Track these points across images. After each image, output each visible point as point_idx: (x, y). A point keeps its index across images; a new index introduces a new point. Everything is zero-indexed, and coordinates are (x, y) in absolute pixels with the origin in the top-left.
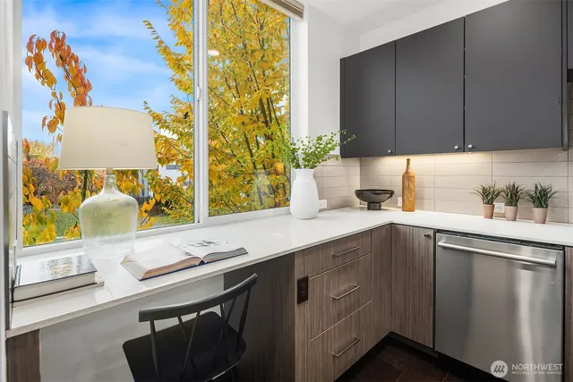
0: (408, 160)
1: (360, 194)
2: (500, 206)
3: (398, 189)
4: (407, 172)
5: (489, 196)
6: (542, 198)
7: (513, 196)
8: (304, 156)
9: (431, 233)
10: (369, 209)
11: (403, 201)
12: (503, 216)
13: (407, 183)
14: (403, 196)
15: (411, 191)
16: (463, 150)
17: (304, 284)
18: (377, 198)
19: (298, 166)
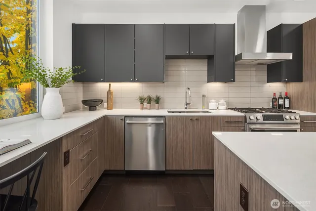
0: (110, 84)
1: (85, 102)
2: (145, 104)
3: (105, 99)
4: (109, 90)
5: (142, 100)
6: (158, 100)
7: (149, 100)
8: (51, 80)
9: (123, 118)
10: (90, 110)
11: (107, 105)
12: (146, 108)
13: (109, 96)
14: (107, 102)
15: (111, 100)
16: (134, 81)
17: (67, 154)
18: (94, 104)
19: (47, 86)
